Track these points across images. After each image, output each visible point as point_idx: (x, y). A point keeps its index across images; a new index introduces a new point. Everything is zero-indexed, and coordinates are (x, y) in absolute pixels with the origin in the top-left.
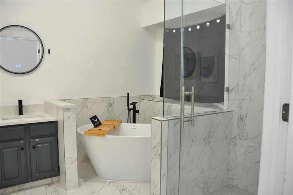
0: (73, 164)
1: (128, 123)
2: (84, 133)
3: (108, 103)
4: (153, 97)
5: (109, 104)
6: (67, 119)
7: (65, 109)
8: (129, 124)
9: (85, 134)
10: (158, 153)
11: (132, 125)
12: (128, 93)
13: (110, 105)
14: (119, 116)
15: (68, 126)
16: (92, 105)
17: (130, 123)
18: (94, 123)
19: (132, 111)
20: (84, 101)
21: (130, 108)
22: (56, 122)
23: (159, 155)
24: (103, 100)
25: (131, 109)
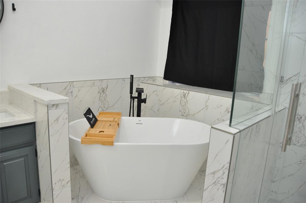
0: (64, 188)
1: (130, 116)
2: (80, 140)
3: (99, 87)
4: (153, 78)
5: (102, 89)
6: (55, 121)
7: (51, 106)
8: (131, 118)
9: (82, 142)
10: (219, 182)
11: (136, 119)
12: (131, 75)
13: (102, 91)
14: (114, 105)
15: (56, 133)
16: (79, 91)
17: (133, 116)
18: (89, 120)
19: (136, 100)
20: (67, 86)
21: (133, 95)
22: (33, 124)
23: (222, 186)
24: (94, 83)
25: (136, 98)
